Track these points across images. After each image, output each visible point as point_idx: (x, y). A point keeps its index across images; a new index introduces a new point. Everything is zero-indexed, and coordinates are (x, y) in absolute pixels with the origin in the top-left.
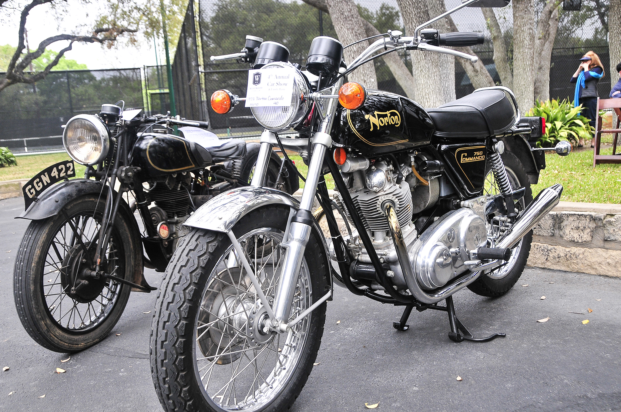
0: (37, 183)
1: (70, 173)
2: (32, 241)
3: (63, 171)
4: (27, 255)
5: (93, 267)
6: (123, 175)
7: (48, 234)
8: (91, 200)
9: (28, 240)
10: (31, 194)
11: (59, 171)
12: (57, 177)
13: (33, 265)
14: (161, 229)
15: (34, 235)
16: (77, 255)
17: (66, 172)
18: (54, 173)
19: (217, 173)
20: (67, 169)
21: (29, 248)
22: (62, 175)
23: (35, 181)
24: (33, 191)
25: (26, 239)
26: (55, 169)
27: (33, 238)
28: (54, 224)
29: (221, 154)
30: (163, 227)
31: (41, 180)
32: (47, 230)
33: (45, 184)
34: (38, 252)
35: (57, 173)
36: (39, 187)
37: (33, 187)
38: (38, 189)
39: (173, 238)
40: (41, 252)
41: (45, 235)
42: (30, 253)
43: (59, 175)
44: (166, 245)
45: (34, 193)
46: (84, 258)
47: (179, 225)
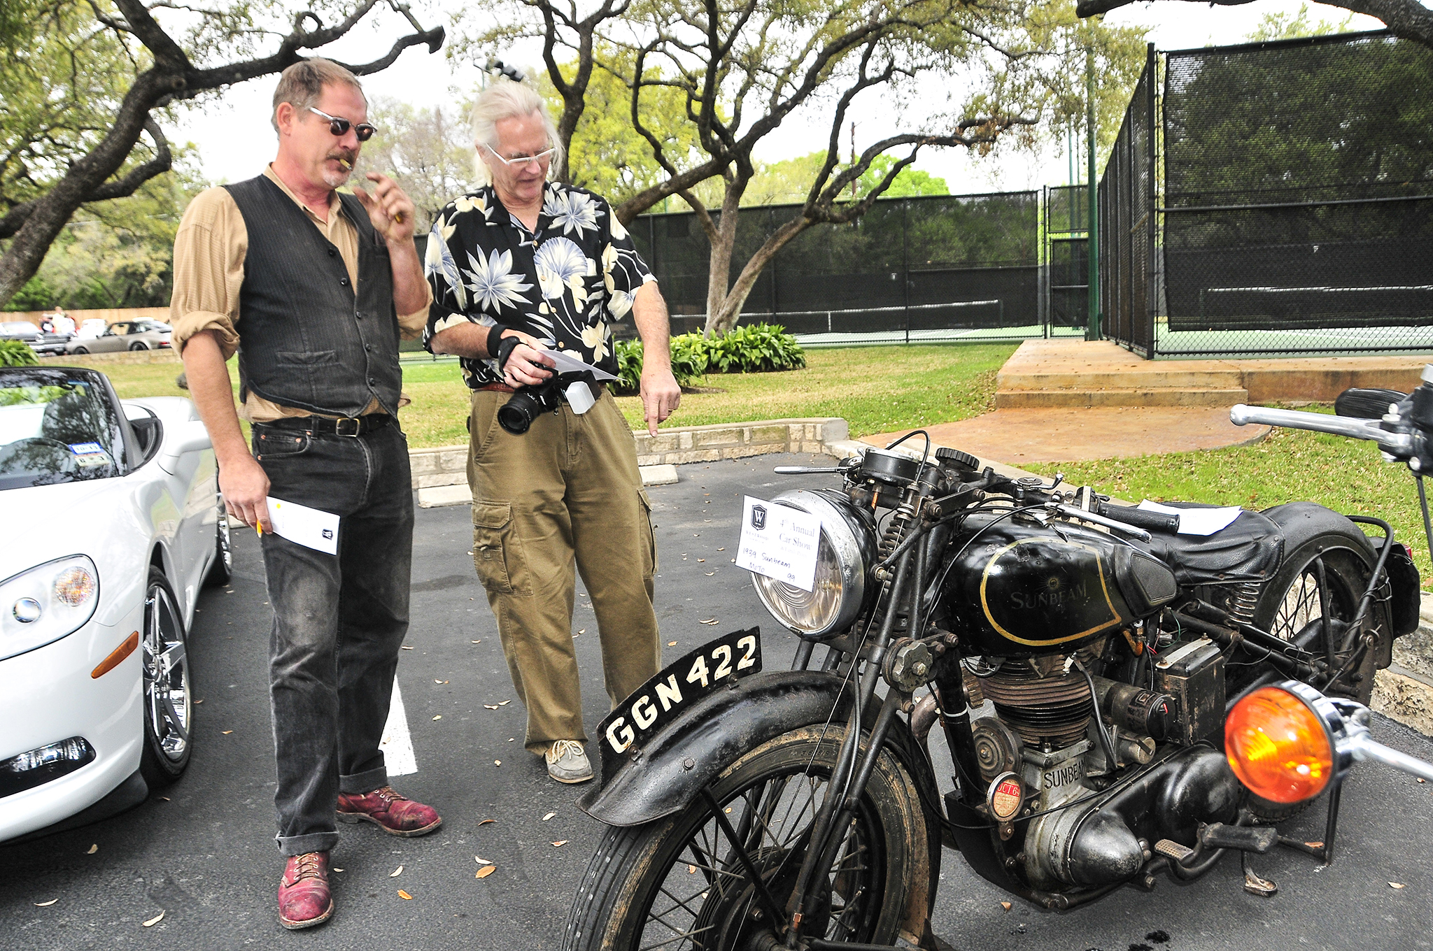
0: (643, 709)
1: (744, 663)
2: (608, 876)
3: (725, 663)
4: (593, 914)
5: (780, 931)
6: (898, 670)
7: (654, 859)
8: (798, 738)
9: (601, 871)
10: (622, 741)
11: (712, 665)
12: (705, 682)
13: (605, 943)
14: (998, 794)
15: (618, 858)
16: (740, 894)
17: (734, 663)
18: (698, 672)
19: (1184, 611)
20: (738, 654)
21: (600, 894)
22: (720, 673)
23: (638, 704)
24: (628, 732)
25: (597, 866)
26: (700, 662)
27: (612, 869)
28: (675, 829)
29: (1202, 561)
30: (1006, 789)
31: (655, 700)
32: (654, 847)
33: (667, 707)
34: (620, 909)
35: (704, 671)
36: (646, 719)
37: (630, 720)
38: (643, 725)
39: (1033, 810)
40: (631, 910)
41: (646, 860)
42: (600, 911)
43: (710, 676)
44: (1006, 834)
45: (631, 737)
46: (757, 906)
47: (1055, 770)
